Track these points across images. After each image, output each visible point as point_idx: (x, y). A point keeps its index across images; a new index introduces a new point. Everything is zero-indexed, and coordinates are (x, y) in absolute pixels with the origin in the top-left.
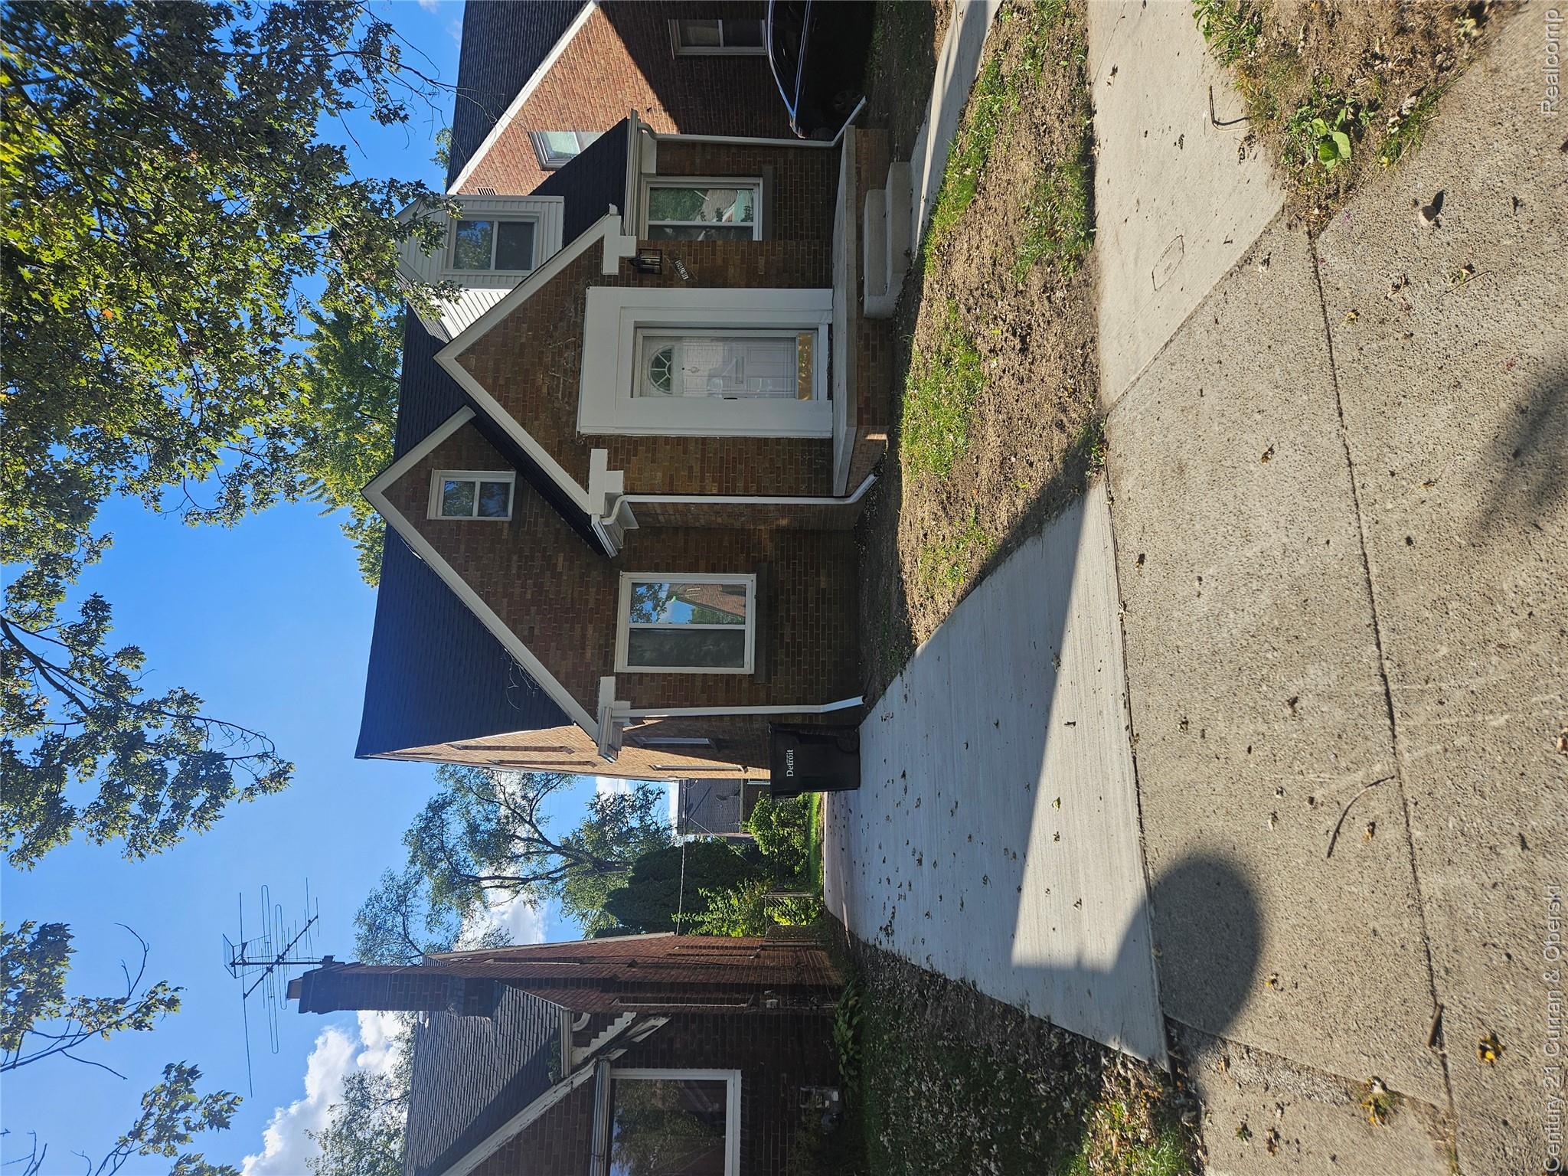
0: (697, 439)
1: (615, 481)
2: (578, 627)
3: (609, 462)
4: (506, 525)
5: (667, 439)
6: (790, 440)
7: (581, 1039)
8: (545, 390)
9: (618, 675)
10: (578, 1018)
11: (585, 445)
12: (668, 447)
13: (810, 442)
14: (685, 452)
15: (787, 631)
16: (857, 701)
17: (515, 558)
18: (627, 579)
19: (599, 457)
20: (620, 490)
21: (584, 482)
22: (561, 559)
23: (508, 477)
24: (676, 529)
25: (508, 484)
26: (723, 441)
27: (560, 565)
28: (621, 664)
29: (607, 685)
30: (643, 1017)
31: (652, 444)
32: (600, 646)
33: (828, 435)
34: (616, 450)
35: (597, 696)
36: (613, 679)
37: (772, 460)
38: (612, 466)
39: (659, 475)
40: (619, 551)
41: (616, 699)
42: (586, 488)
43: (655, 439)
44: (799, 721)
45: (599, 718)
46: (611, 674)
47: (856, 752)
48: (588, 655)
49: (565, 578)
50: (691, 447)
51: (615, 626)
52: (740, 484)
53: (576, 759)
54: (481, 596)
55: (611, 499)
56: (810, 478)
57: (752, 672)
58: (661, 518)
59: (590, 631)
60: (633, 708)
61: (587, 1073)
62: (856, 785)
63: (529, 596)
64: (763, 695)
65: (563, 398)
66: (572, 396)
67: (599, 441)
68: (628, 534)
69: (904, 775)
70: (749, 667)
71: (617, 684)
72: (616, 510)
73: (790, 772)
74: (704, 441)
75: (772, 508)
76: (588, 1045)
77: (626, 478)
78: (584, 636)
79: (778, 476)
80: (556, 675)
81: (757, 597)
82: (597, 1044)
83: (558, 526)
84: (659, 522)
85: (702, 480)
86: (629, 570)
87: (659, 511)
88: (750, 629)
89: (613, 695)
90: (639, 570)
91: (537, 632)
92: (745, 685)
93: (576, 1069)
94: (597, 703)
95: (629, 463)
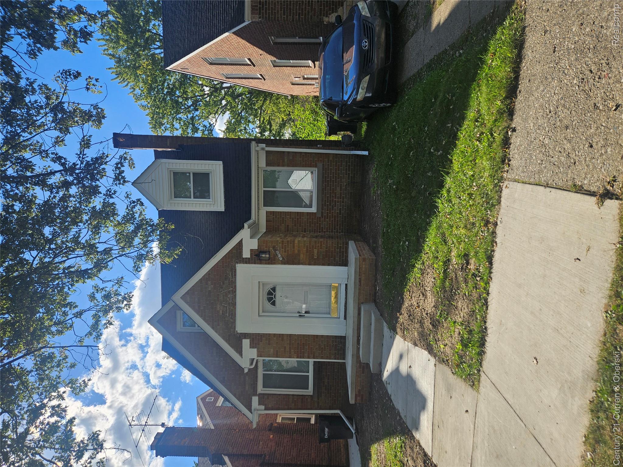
0: (287, 335)
1: (253, 352)
2: (242, 377)
3: (250, 345)
5: (275, 335)
6: (327, 336)
8: (221, 312)
9: (259, 395)
11: (240, 337)
12: (275, 338)
13: (336, 337)
14: (283, 340)
15: (326, 380)
19: (246, 343)
20: (256, 356)
21: (240, 353)
26: (298, 336)
28: (260, 389)
29: (255, 400)
31: (269, 337)
32: (252, 384)
33: (344, 335)
34: (253, 339)
35: (251, 403)
36: (257, 397)
37: (319, 344)
38: (252, 346)
39: (272, 350)
41: (259, 405)
42: (241, 356)
43: (270, 335)
46: (255, 394)
48: (247, 388)
50: (285, 339)
51: (257, 376)
55: (252, 360)
56: (335, 353)
57: (311, 394)
59: (247, 378)
60: (265, 409)
63: (222, 365)
64: (316, 405)
65: (229, 316)
66: (233, 315)
67: (245, 336)
70: (310, 391)
71: (259, 399)
72: (254, 363)
73: (326, 436)
74: (291, 336)
77: (258, 351)
78: (245, 380)
79: (322, 352)
80: (235, 395)
85: (290, 352)
88: (311, 374)
89: (257, 403)
91: (226, 379)
92: (309, 400)
94: (251, 406)
95: (259, 345)
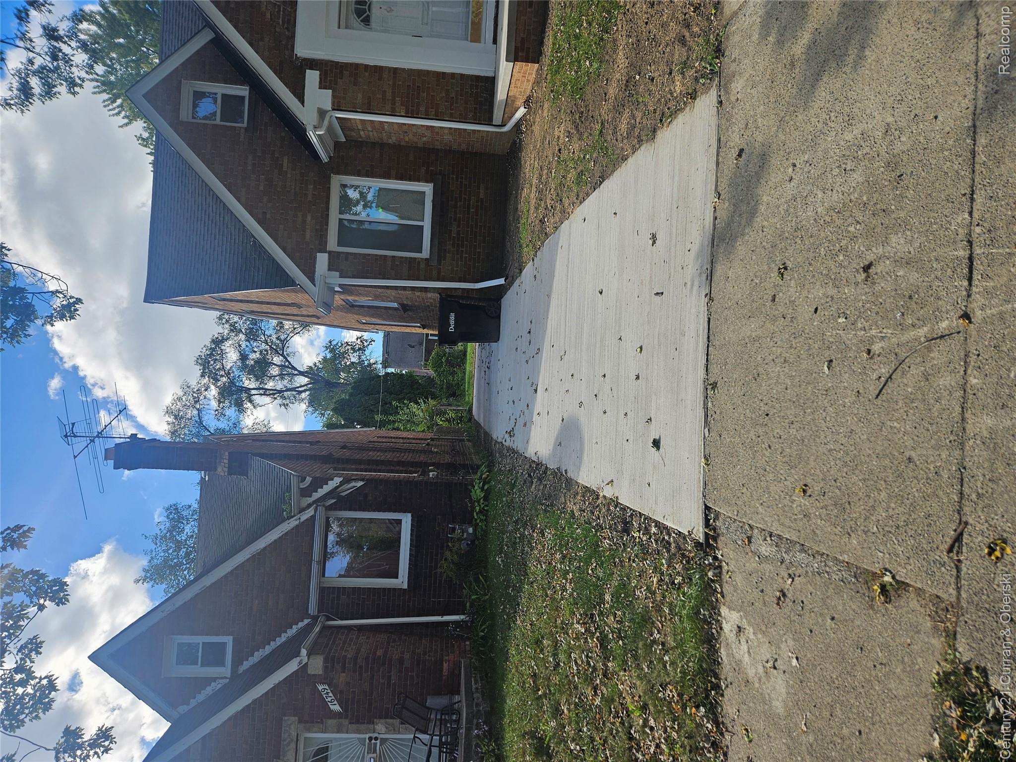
0: (390, 69)
1: (325, 98)
2: (300, 214)
3: (320, 83)
4: (243, 130)
5: (366, 67)
6: (462, 75)
7: (305, 493)
8: (267, 14)
9: (330, 253)
10: (303, 479)
11: (301, 66)
12: (367, 74)
13: (478, 78)
14: (380, 79)
15: (454, 229)
16: (501, 281)
17: (250, 157)
18: (336, 181)
19: (312, 77)
20: (328, 106)
21: (300, 97)
22: (286, 161)
23: (243, 91)
24: (374, 144)
25: (243, 98)
26: (411, 72)
27: (285, 165)
28: (332, 243)
29: (322, 260)
30: (347, 480)
31: (355, 70)
32: (316, 230)
33: (491, 74)
34: (326, 72)
35: (315, 268)
36: (327, 255)
37: (447, 91)
38: (322, 86)
39: (360, 96)
40: (330, 157)
41: (329, 270)
42: (303, 103)
43: (356, 66)
44: (460, 293)
45: (316, 283)
46: (323, 250)
47: (499, 317)
48: (308, 236)
49: (289, 176)
50: (385, 76)
51: (328, 215)
52: (422, 109)
53: (305, 313)
54: (224, 185)
55: (322, 113)
56: (476, 108)
57: (428, 257)
58: (362, 133)
59: (309, 218)
60: (341, 277)
61: (310, 513)
62: (497, 339)
63: (262, 188)
64: (435, 273)
65: (283, 25)
66: (291, 23)
67: (312, 64)
68: (337, 145)
69: (529, 332)
70: (425, 253)
71: (329, 259)
72: (326, 123)
73: (452, 329)
74: (395, 71)
75: (446, 131)
76: (310, 496)
77: (334, 96)
78: (304, 222)
79: (451, 105)
80: (284, 249)
81: (433, 201)
82: (316, 496)
83: (283, 134)
84: (361, 137)
85: (394, 104)
86: (338, 173)
87: (360, 127)
88: (427, 225)
89: (326, 267)
90: (346, 174)
91: (268, 216)
92: (422, 266)
93: (302, 510)
94: (314, 272)
95: (336, 84)
